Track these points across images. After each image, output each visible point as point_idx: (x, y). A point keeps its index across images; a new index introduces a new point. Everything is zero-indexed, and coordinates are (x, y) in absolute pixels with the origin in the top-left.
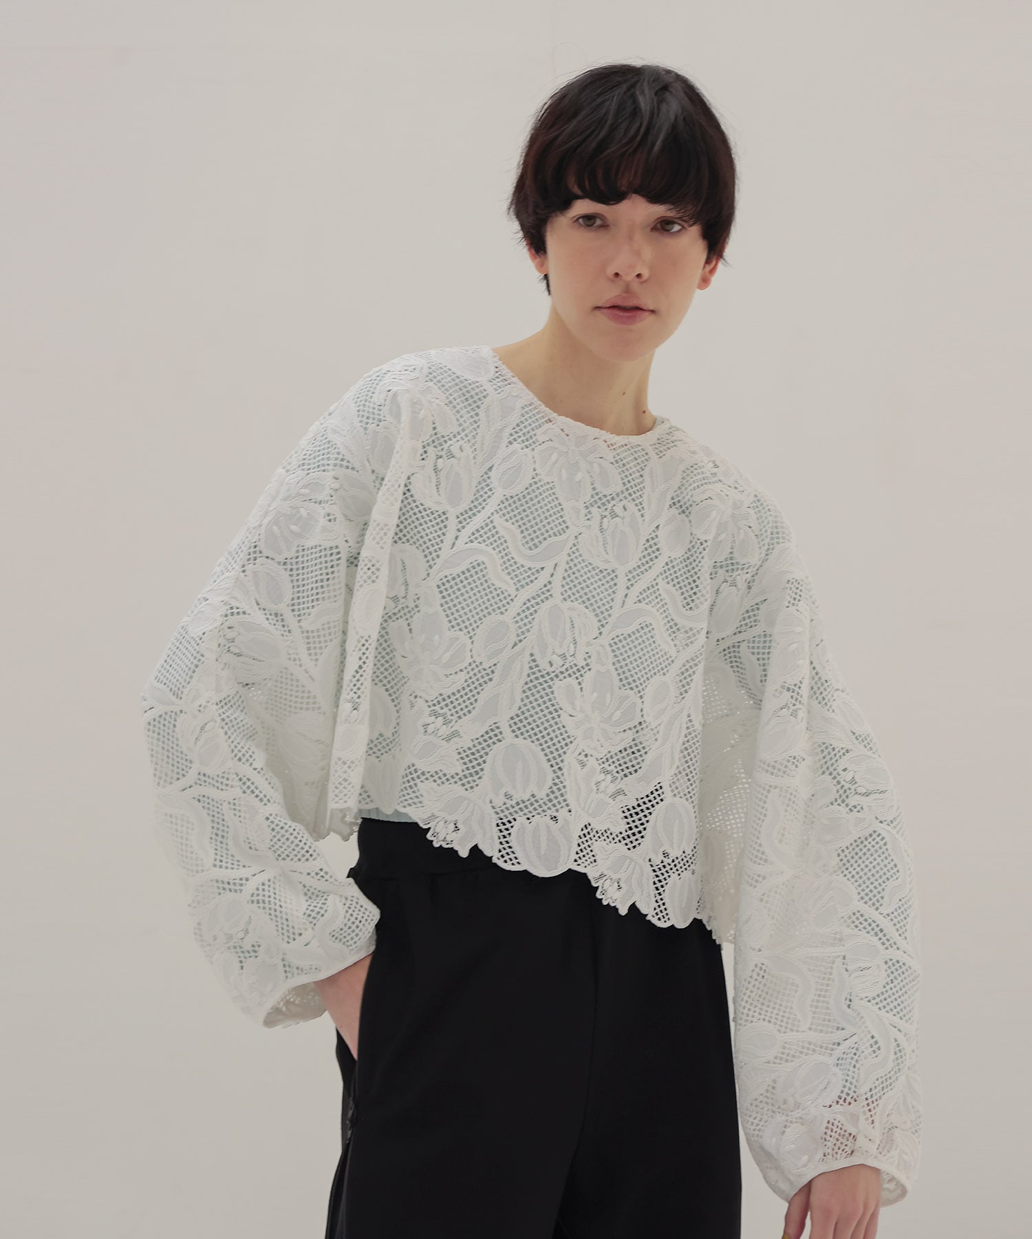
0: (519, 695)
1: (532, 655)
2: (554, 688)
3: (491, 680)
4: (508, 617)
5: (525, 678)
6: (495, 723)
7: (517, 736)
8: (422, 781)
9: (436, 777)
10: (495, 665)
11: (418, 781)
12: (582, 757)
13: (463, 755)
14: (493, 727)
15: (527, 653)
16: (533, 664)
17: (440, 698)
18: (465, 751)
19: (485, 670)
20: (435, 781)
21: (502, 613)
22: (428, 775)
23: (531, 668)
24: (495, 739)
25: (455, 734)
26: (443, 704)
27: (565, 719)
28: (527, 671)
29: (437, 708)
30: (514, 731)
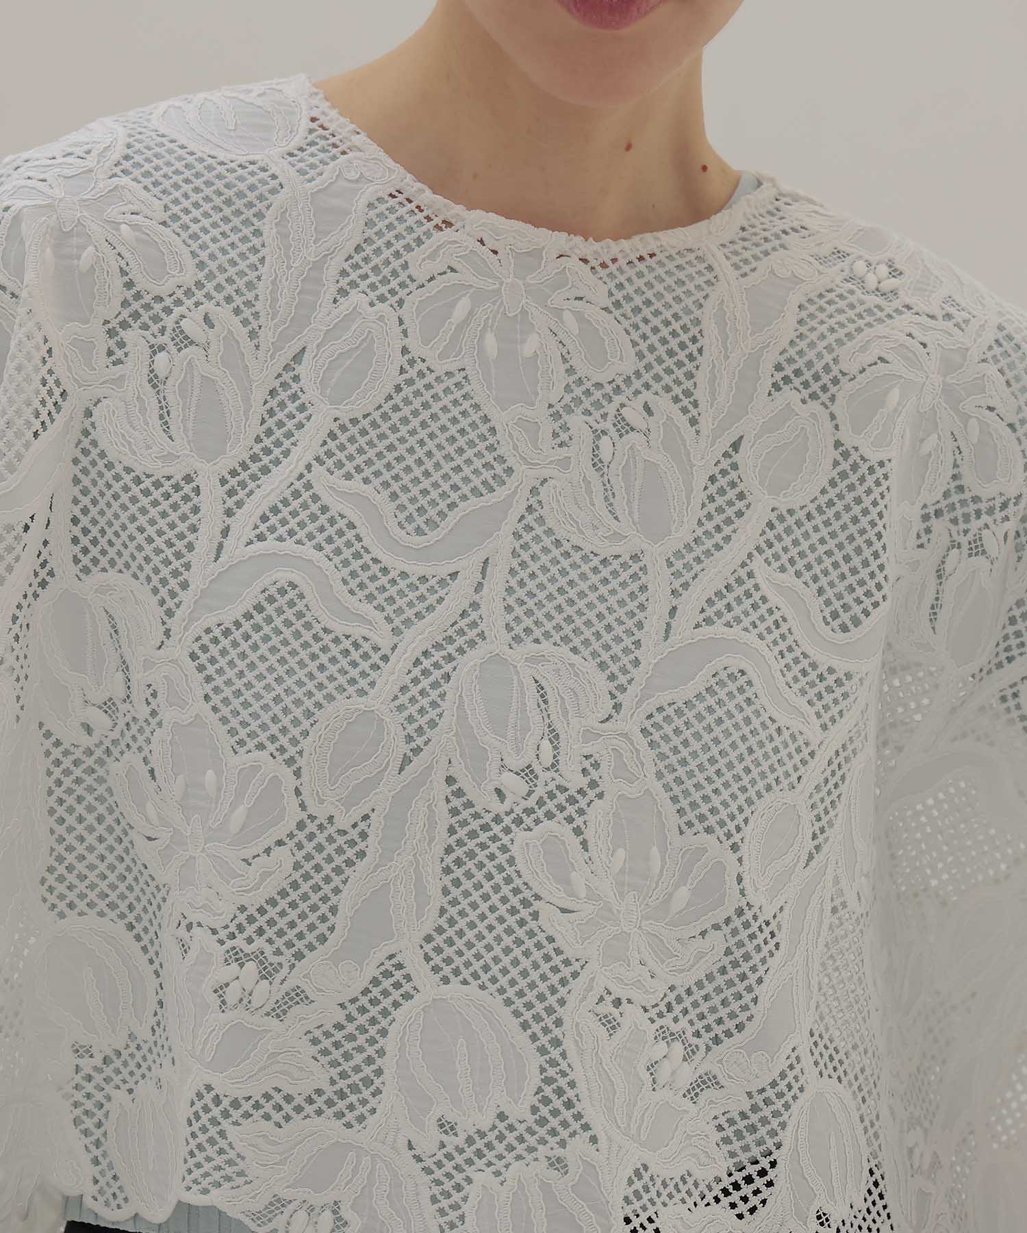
0: (434, 883)
1: (450, 780)
2: (515, 850)
3: (362, 854)
4: (379, 699)
5: (442, 838)
6: (391, 957)
7: (446, 981)
8: (236, 1123)
9: (268, 1108)
10: (366, 817)
11: (226, 1124)
12: (607, 1008)
13: (327, 1043)
14: (388, 965)
15: (439, 777)
16: (457, 802)
17: (242, 918)
18: (328, 1035)
19: (343, 832)
20: (267, 1117)
21: (362, 693)
22: (247, 1106)
23: (454, 812)
24: (396, 995)
25: (298, 996)
26: (250, 930)
27: (551, 921)
28: (444, 820)
29: (239, 942)
30: (436, 969)
